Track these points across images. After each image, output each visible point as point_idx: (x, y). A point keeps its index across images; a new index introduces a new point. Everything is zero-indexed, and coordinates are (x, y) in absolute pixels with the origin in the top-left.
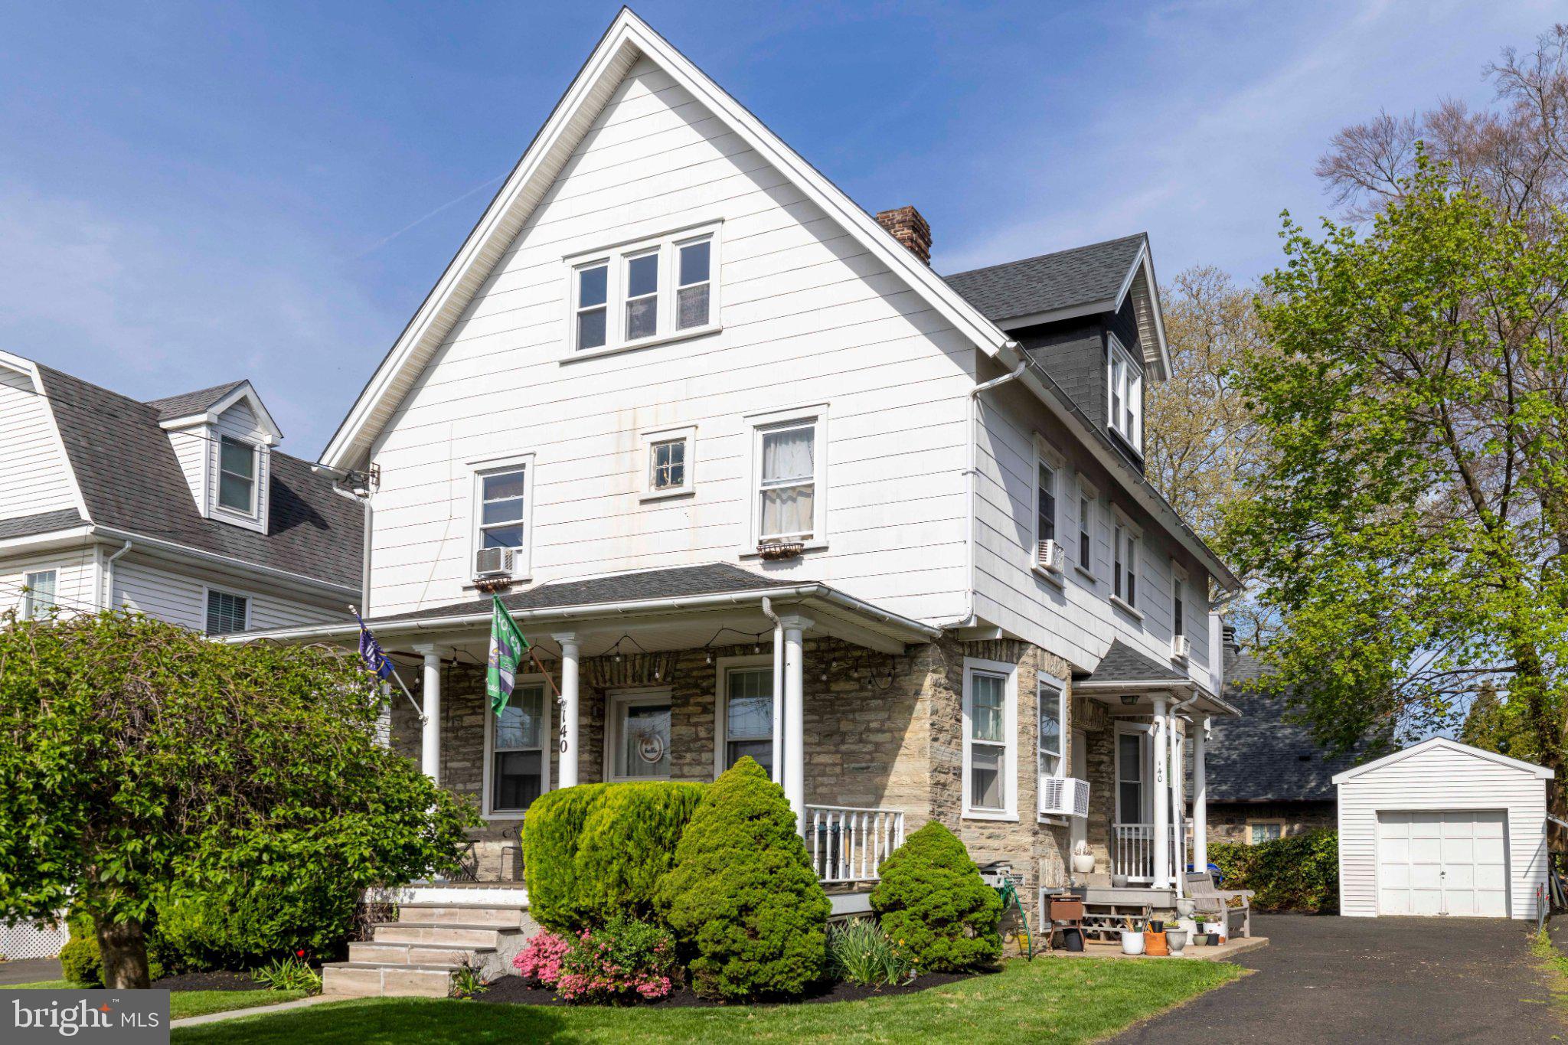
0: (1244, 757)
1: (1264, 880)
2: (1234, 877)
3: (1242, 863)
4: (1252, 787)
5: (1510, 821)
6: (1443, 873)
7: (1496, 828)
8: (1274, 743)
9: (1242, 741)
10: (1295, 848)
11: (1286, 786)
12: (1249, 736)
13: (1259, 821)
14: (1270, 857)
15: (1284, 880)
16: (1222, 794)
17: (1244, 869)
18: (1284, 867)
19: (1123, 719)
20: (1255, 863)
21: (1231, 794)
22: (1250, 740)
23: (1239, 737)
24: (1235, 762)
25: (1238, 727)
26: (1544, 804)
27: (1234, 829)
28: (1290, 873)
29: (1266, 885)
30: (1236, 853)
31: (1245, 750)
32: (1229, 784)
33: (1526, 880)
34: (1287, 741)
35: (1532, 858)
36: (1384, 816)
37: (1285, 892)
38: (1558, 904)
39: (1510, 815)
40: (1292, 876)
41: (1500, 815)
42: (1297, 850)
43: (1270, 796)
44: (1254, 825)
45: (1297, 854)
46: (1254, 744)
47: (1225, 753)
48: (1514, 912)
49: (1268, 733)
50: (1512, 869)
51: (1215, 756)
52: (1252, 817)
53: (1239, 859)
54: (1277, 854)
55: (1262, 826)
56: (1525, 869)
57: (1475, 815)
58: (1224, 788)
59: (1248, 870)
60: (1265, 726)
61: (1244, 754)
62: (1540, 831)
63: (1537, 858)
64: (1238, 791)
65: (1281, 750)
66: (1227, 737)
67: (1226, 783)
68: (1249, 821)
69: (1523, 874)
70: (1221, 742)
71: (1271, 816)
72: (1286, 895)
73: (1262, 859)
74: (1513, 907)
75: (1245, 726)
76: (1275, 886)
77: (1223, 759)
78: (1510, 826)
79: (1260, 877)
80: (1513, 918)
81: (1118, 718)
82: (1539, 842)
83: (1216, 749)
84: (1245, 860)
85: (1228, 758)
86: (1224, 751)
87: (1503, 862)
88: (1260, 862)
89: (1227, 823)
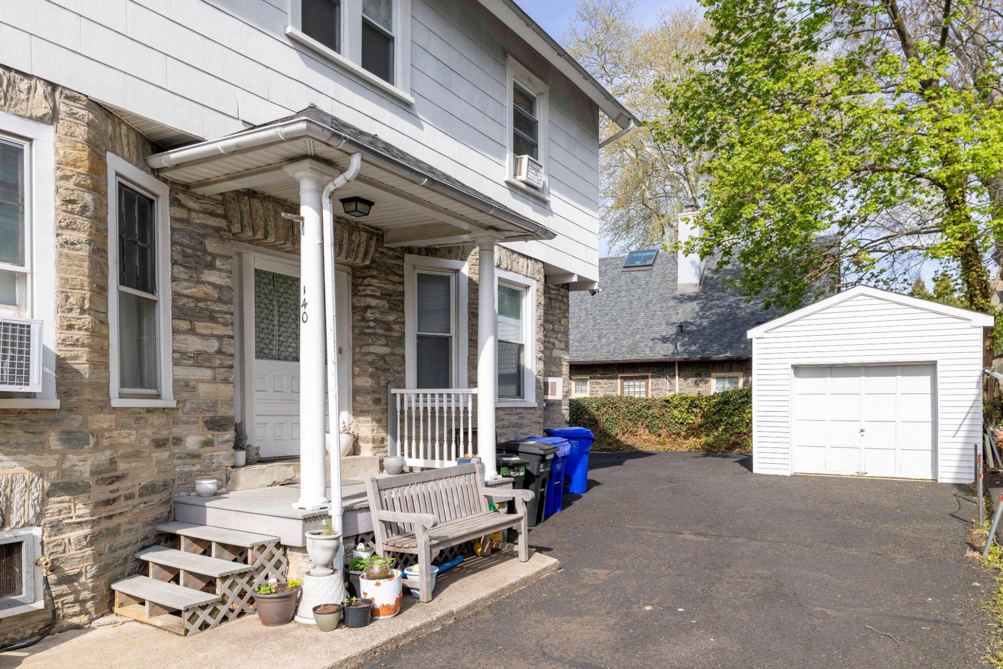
0: (713, 324)
1: (715, 425)
2: (691, 422)
3: (698, 410)
4: (716, 347)
5: (939, 374)
6: (862, 431)
7: (924, 381)
8: (738, 312)
9: (713, 311)
10: (741, 398)
11: (743, 346)
12: (720, 307)
13: (722, 374)
14: (721, 406)
15: (731, 425)
16: (691, 353)
17: (699, 415)
18: (731, 414)
19: (420, 251)
20: (709, 410)
21: (698, 354)
22: (719, 310)
23: (711, 308)
24: (705, 328)
25: (711, 301)
26: (980, 355)
27: (701, 381)
28: (736, 419)
29: (717, 429)
30: (693, 402)
31: (714, 318)
32: (698, 345)
33: (956, 439)
34: (748, 310)
35: (963, 416)
36: (798, 369)
37: (731, 435)
38: (991, 465)
39: (939, 368)
40: (738, 422)
41: (930, 367)
42: (743, 400)
43: (728, 354)
44: (717, 378)
45: (742, 403)
46: (722, 313)
47: (698, 321)
48: (940, 475)
49: (734, 305)
50: (940, 428)
51: (691, 323)
52: (716, 371)
53: (696, 407)
54: (726, 403)
55: (724, 378)
56: (956, 428)
57: (899, 369)
58: (693, 348)
59: (703, 416)
60: (732, 299)
61: (713, 321)
62: (975, 385)
63: (970, 416)
64: (704, 351)
65: (743, 318)
66: (702, 309)
67: (695, 344)
68: (713, 374)
69: (953, 433)
70: (697, 313)
71: (731, 371)
72: (733, 438)
73: (714, 407)
74: (940, 469)
75: (717, 300)
76: (724, 430)
77: (696, 326)
78: (939, 380)
79: (712, 422)
80: (940, 481)
81: (410, 250)
82: (973, 398)
83: (691, 318)
84: (701, 408)
85: (700, 325)
86: (698, 319)
87: (930, 419)
88: (713, 409)
89: (696, 377)
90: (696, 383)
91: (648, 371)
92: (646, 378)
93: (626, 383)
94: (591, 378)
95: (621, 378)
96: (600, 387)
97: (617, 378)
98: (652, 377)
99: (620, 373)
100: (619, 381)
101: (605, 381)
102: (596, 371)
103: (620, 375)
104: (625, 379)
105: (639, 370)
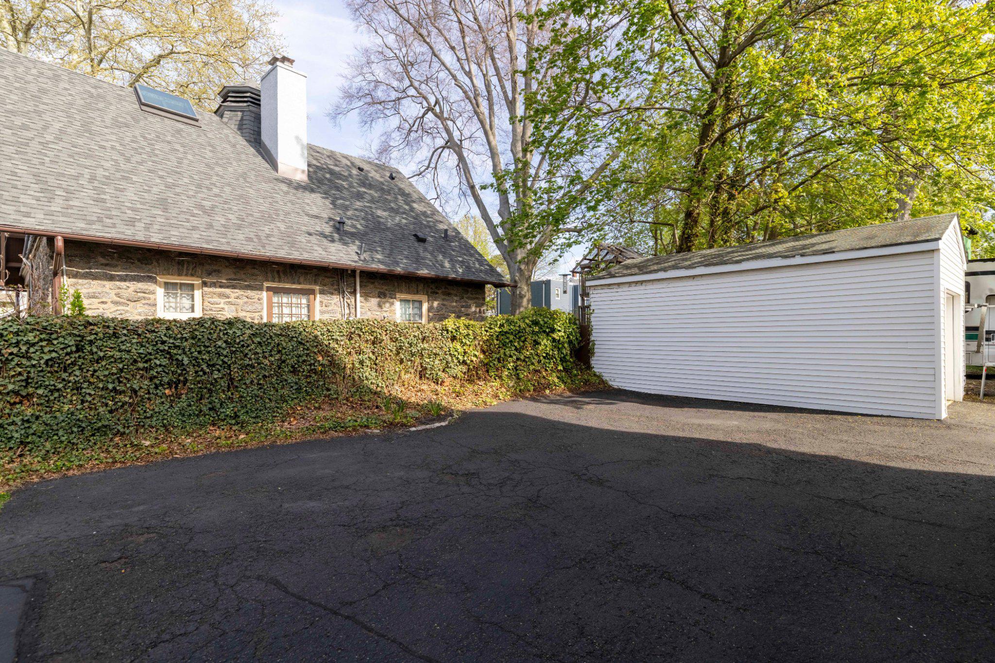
13: (406, 296)
27: (384, 303)
44: (402, 301)
52: (401, 291)
55: (408, 301)
68: (398, 295)
71: (417, 293)
89: (379, 297)
90: (380, 306)
91: (316, 283)
92: (313, 292)
93: (275, 299)
94: (205, 284)
95: (269, 289)
96: (230, 303)
97: (260, 289)
98: (322, 292)
99: (267, 280)
100: (265, 294)
101: (239, 292)
102: (219, 271)
103: (266, 284)
104: (276, 291)
105: (302, 279)
